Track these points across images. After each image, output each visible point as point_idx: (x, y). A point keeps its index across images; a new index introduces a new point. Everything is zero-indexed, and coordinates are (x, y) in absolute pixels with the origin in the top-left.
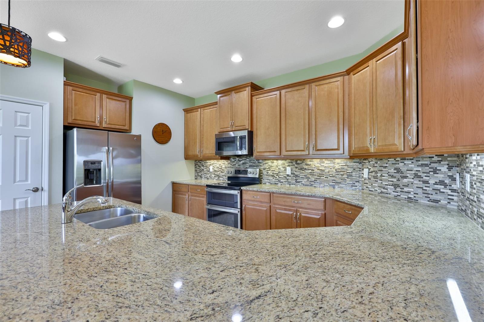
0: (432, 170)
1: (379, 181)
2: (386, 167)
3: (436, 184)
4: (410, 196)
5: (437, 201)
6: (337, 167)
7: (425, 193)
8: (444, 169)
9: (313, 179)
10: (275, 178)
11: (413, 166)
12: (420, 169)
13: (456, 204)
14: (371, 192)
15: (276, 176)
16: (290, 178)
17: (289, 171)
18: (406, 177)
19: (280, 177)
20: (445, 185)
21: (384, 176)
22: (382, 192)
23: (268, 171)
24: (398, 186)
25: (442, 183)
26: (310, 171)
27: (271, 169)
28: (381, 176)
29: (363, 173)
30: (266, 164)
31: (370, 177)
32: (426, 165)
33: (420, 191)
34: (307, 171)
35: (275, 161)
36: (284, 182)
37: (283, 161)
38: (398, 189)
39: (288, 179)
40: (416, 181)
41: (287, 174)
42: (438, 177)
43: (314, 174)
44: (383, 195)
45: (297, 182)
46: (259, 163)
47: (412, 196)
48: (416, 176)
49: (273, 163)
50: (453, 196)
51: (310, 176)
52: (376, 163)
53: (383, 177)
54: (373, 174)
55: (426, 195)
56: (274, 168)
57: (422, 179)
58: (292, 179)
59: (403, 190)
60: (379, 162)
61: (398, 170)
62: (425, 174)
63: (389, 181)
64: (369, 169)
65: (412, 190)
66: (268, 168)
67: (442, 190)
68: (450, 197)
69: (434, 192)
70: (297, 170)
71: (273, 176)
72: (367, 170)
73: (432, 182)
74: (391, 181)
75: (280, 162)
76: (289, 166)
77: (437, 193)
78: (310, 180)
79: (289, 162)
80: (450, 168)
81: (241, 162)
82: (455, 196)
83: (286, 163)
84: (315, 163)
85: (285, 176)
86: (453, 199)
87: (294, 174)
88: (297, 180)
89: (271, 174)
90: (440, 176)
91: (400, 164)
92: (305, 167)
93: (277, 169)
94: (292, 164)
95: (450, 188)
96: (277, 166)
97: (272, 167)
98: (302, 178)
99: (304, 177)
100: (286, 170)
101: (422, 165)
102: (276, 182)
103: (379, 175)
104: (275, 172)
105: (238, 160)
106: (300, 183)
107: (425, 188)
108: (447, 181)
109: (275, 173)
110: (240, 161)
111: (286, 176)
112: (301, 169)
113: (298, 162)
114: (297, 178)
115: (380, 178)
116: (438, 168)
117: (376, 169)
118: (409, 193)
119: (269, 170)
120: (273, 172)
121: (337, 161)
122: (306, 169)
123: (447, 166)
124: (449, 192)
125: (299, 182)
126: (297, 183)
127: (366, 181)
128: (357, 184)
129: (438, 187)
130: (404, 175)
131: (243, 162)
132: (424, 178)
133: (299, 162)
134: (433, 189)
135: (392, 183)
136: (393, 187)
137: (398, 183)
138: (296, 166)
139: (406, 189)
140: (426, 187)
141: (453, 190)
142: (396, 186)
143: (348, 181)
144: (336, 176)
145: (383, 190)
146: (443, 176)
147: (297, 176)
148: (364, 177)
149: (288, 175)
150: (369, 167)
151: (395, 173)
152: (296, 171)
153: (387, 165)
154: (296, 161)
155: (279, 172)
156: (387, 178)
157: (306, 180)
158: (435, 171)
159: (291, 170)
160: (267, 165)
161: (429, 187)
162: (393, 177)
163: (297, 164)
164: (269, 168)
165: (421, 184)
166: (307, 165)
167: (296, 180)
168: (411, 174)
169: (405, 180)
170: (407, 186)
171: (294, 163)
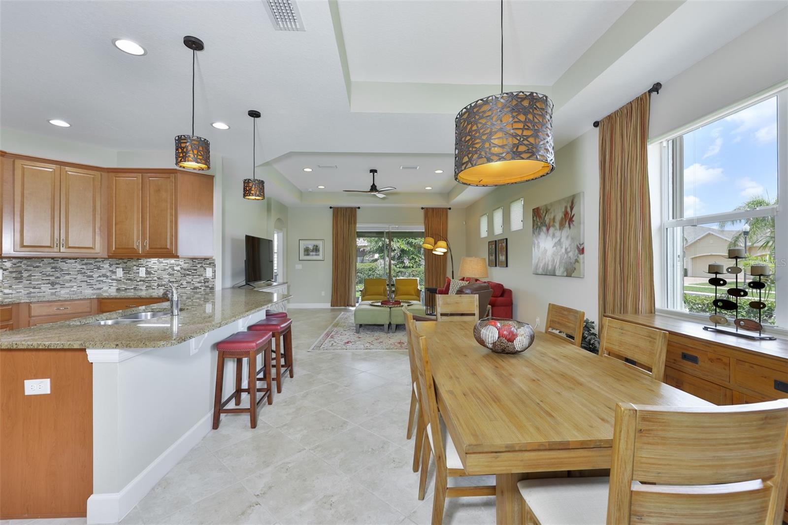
0: (96, 267)
1: (25, 282)
2: (37, 267)
3: (100, 276)
4: (73, 290)
5: (100, 289)
8: (107, 266)
11: (76, 264)
12: (84, 267)
13: (115, 288)
18: (68, 274)
20: (107, 277)
21: (35, 276)
24: (57, 283)
25: (104, 276)
28: (30, 276)
31: (8, 278)
32: (91, 264)
33: (84, 283)
38: (58, 286)
40: (80, 277)
42: (101, 272)
44: (32, 295)
47: (76, 290)
48: (80, 272)
50: (112, 283)
52: (20, 263)
53: (33, 277)
54: (15, 274)
55: (90, 286)
57: (86, 275)
59: (64, 286)
60: (25, 262)
61: (57, 269)
62: (90, 271)
63: (43, 280)
64: (4, 270)
65: (76, 284)
67: (104, 281)
68: (110, 284)
69: (97, 283)
73: (95, 275)
74: (46, 280)
77: (100, 283)
80: (111, 265)
82: (115, 283)
86: (112, 285)
90: (103, 271)
91: (60, 263)
95: (111, 278)
101: (86, 264)
103: (25, 275)
107: (88, 281)
108: (108, 274)
115: (29, 278)
116: (101, 266)
117: (20, 269)
118: (72, 287)
123: (109, 264)
124: (110, 281)
129: (102, 278)
130: (66, 272)
132: (88, 273)
134: (97, 281)
135: (48, 281)
136: (49, 285)
137: (57, 280)
139: (67, 285)
140: (90, 280)
141: (113, 280)
142: (53, 284)
145: (32, 290)
146: (105, 271)
150: (4, 268)
151: (52, 271)
153: (41, 265)
156: (41, 277)
158: (99, 268)
161: (93, 280)
162: (49, 275)
165: (85, 279)
168: (74, 272)
169: (67, 277)
170: (69, 282)
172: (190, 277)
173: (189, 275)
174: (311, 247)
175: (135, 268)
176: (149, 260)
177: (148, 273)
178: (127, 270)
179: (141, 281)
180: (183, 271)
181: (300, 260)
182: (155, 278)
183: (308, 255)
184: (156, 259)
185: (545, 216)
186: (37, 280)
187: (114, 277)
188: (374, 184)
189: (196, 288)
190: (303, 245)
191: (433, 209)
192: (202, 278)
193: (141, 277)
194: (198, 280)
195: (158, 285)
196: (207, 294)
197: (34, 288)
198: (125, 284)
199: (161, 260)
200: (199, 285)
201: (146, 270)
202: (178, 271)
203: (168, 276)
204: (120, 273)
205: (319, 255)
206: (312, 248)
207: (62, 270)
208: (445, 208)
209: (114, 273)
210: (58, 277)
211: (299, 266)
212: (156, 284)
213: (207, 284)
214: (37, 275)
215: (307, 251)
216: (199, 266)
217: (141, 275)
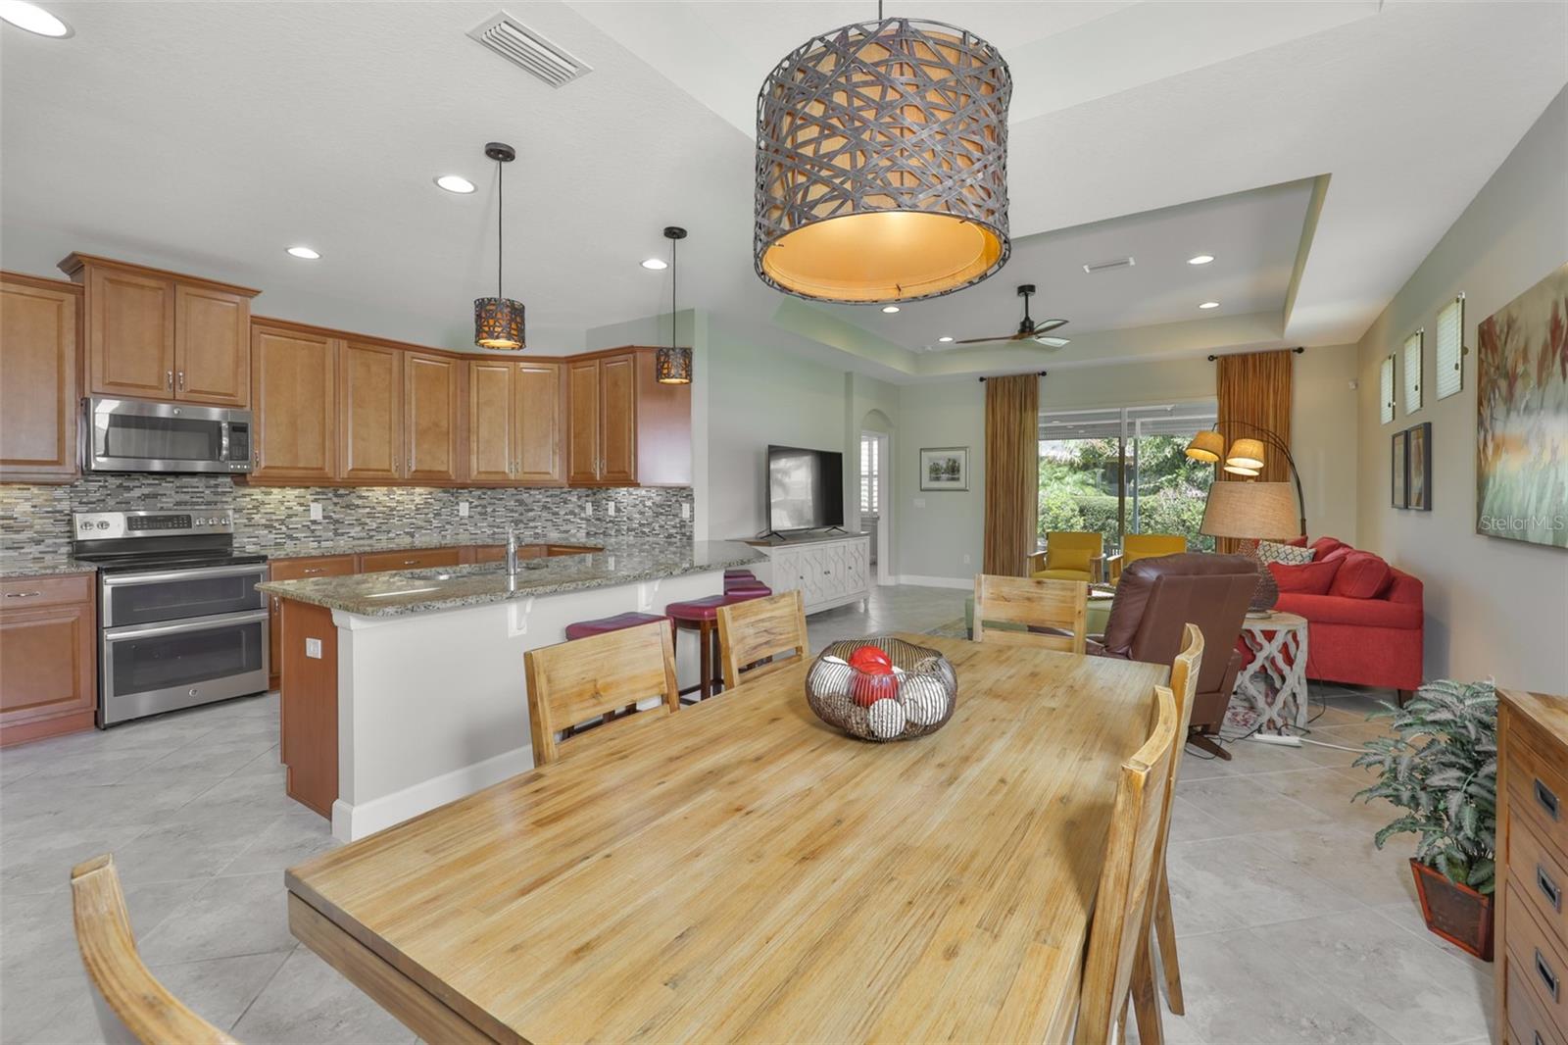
0: (562, 500)
1: (489, 519)
2: (501, 499)
3: (566, 514)
4: (537, 531)
5: (567, 532)
6: (418, 500)
7: (555, 525)
8: (574, 499)
9: (374, 526)
10: (274, 532)
11: (541, 496)
12: (549, 500)
14: (474, 536)
15: (278, 527)
16: (320, 528)
17: (316, 512)
18: (532, 510)
19: (291, 526)
20: (575, 515)
21: (498, 511)
22: (494, 533)
23: (253, 516)
24: (521, 521)
25: (572, 513)
26: (368, 510)
27: (262, 511)
28: (494, 511)
29: (458, 511)
30: (244, 496)
31: (473, 514)
32: (556, 496)
33: (550, 523)
34: (361, 511)
35: (275, 491)
36: (303, 539)
37: (298, 490)
38: (521, 525)
39: (313, 531)
40: (544, 514)
41: (312, 519)
42: (568, 507)
43: (377, 515)
44: (496, 536)
45: (336, 534)
46: (216, 494)
47: (540, 531)
48: (545, 508)
49: (270, 493)
50: (581, 524)
51: (368, 521)
52: (485, 494)
53: (496, 513)
54: (479, 509)
55: (556, 527)
56: (272, 506)
57: (552, 511)
58: (325, 529)
59: (528, 526)
60: (489, 493)
61: (521, 503)
62: (555, 506)
64: (471, 503)
65: (541, 524)
66: (250, 506)
67: (572, 520)
69: (564, 523)
70: (337, 509)
71: (266, 527)
72: (467, 504)
73: (562, 513)
74: (509, 517)
75: (291, 493)
76: (316, 500)
77: (567, 524)
78: (367, 528)
79: (318, 493)
80: (579, 498)
81: (137, 493)
82: (584, 524)
83: (308, 495)
84: (378, 494)
85: (305, 524)
86: (581, 527)
87: (330, 517)
88: (339, 531)
89: (263, 521)
90: (570, 506)
91: (523, 494)
92: (356, 503)
93: (283, 508)
94: (324, 497)
95: (579, 516)
96: (282, 503)
97: (263, 503)
98: (349, 524)
99: (354, 522)
100: (309, 510)
101: (551, 496)
102: (278, 541)
103: (489, 510)
104: (274, 517)
105: (120, 486)
106: (345, 537)
107: (554, 520)
108: (576, 511)
109: (277, 520)
110: (128, 489)
111: (309, 523)
112: (348, 507)
113: (339, 492)
114: (337, 526)
115: (493, 514)
116: (568, 498)
117: (484, 502)
118: (536, 527)
119: (255, 511)
120: (268, 516)
121: (418, 490)
122: (358, 506)
123: (577, 496)
124: (579, 521)
125: (343, 534)
126: (338, 538)
127: (466, 521)
128: (447, 527)
129: (569, 517)
130: (530, 507)
131: (146, 491)
132: (554, 509)
133: (341, 491)
134: (564, 520)
135: (512, 518)
136: (513, 524)
137: (521, 518)
138: (335, 500)
139: (531, 524)
140: (556, 518)
141: (582, 519)
142: (517, 522)
143: (435, 523)
144: (417, 516)
145: (496, 530)
146: (573, 505)
147: (337, 521)
148: (461, 514)
149: (314, 522)
150: (471, 500)
151: (515, 505)
152: (334, 512)
153: (503, 496)
154: (336, 491)
155: (290, 516)
156: (503, 513)
157: (359, 529)
158: (565, 502)
159: (324, 510)
160: (248, 499)
161: (559, 518)
162: (512, 511)
163: (336, 496)
164: (254, 507)
165: (550, 517)
166: (360, 497)
167: (336, 530)
168: (538, 507)
169: (531, 514)
170: (534, 520)
171: (330, 495)
172: (664, 518)
173: (662, 514)
174: (943, 464)
175: (604, 502)
176: (618, 490)
177: (618, 510)
178: (596, 505)
179: (610, 521)
180: (654, 508)
181: (921, 490)
182: (625, 519)
183: (938, 479)
184: (625, 489)
185: (1506, 342)
186: (501, 517)
187: (583, 515)
188: (1027, 318)
189: (670, 536)
190: (928, 459)
191: (1244, 358)
192: (678, 520)
193: (611, 516)
194: (673, 523)
195: (629, 530)
196: (684, 547)
197: (498, 527)
198: (595, 526)
199: (631, 489)
200: (673, 531)
201: (616, 506)
202: (650, 508)
203: (638, 516)
204: (589, 507)
205: (958, 479)
206: (944, 466)
207: (526, 505)
208: (1282, 351)
209: (583, 509)
210: (521, 514)
211: (920, 502)
212: (625, 528)
213: (683, 530)
214: (501, 511)
215: (936, 472)
216: (674, 499)
217: (610, 513)
